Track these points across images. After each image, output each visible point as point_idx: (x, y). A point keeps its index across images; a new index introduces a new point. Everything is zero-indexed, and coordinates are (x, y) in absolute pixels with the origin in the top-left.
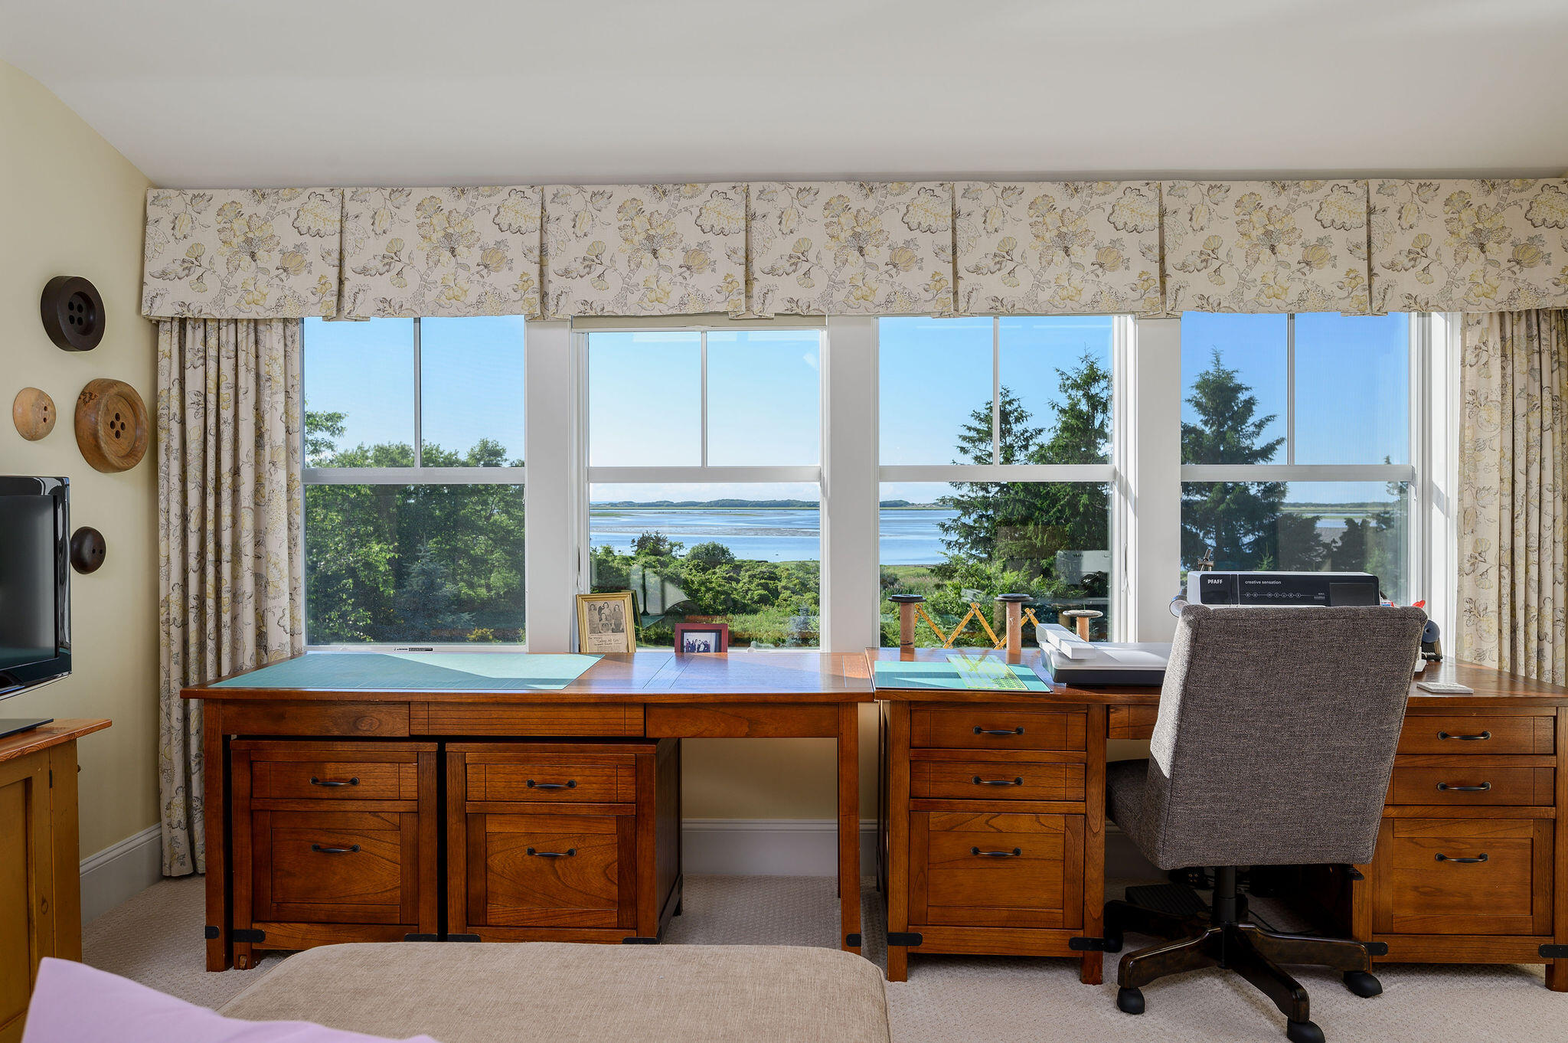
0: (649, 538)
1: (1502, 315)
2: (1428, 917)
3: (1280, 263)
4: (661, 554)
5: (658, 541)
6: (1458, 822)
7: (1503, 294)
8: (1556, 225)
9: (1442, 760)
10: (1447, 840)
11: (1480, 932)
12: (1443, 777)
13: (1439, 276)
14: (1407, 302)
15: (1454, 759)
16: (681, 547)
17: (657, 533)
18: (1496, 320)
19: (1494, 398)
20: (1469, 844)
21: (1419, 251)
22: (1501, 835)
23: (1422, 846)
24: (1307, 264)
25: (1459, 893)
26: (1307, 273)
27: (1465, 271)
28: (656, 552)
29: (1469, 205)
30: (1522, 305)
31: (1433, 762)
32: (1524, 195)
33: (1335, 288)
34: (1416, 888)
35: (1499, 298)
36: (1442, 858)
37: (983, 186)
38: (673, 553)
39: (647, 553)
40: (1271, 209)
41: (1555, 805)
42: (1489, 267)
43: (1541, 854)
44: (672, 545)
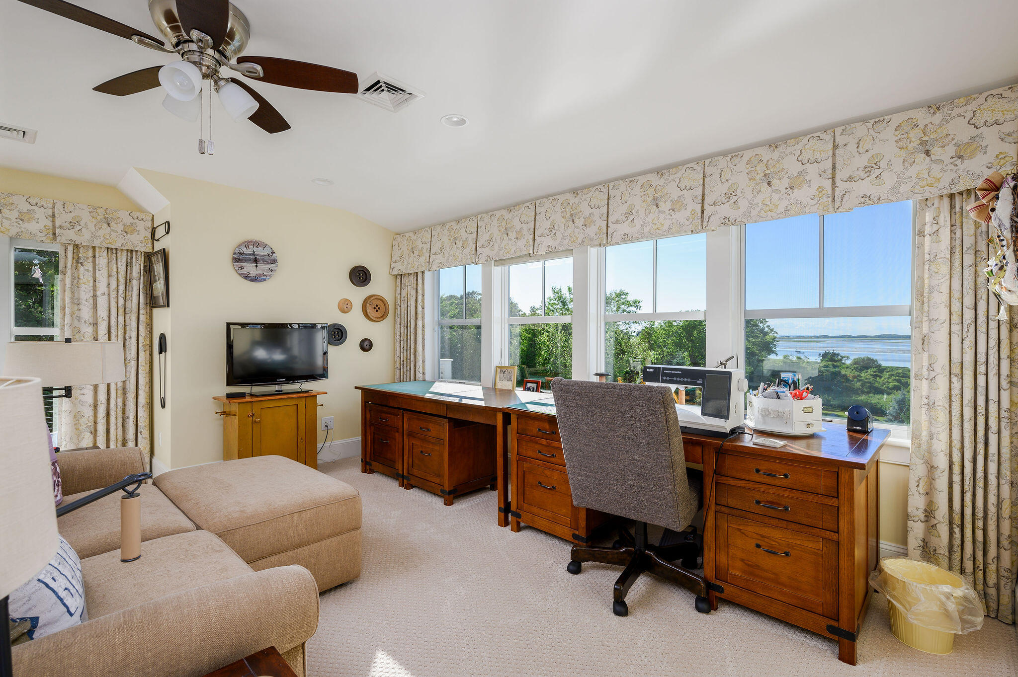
0: (829, 353)
1: (952, 197)
2: (750, 580)
3: (774, 191)
4: (836, 361)
5: (834, 354)
6: (768, 527)
7: (946, 181)
8: (996, 123)
9: (757, 486)
10: (763, 536)
11: (783, 600)
12: (758, 497)
13: (889, 179)
14: (862, 200)
15: (764, 486)
16: (848, 358)
17: (834, 351)
18: (946, 201)
19: (943, 256)
20: (778, 543)
21: (873, 165)
22: (798, 542)
23: (746, 536)
24: (791, 188)
25: (771, 571)
26: (791, 194)
27: (913, 171)
28: (832, 360)
29: (916, 126)
30: (961, 187)
31: (751, 485)
32: (968, 108)
33: (809, 199)
34: (743, 560)
35: (941, 185)
36: (758, 546)
37: (621, 182)
38: (843, 361)
39: (827, 361)
40: (768, 161)
41: (838, 532)
42: (933, 165)
43: (828, 563)
44: (843, 357)
